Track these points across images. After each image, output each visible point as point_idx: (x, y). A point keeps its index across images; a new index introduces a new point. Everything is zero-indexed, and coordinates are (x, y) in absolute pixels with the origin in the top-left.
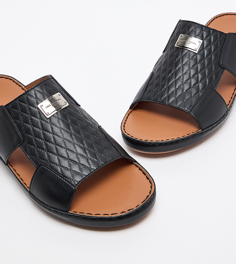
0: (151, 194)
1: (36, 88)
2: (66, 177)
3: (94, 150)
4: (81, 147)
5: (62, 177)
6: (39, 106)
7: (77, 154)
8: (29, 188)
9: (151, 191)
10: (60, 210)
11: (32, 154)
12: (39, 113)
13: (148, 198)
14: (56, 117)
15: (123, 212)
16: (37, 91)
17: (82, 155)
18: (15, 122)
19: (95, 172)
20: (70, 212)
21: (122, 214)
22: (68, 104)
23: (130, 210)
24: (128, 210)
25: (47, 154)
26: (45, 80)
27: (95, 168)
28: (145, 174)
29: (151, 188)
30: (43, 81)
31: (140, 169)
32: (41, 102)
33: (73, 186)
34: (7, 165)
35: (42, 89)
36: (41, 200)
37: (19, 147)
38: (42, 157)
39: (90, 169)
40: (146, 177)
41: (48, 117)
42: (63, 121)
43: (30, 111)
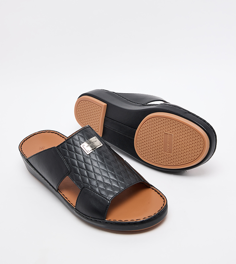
0: (164, 206)
1: (79, 134)
2: (103, 195)
3: (122, 176)
4: (112, 174)
5: (99, 195)
6: (81, 146)
7: (110, 179)
8: (76, 207)
9: (164, 204)
10: (99, 219)
11: (77, 180)
12: (82, 151)
13: (162, 208)
14: (94, 153)
15: (144, 218)
16: (80, 135)
17: (113, 180)
18: (64, 158)
19: (123, 191)
20: (106, 220)
21: (144, 219)
22: (102, 145)
23: (149, 216)
24: (148, 217)
25: (89, 179)
26: (85, 128)
27: (123, 188)
28: (159, 194)
29: (164, 202)
30: (84, 129)
31: (155, 191)
32: (83, 143)
33: (108, 200)
34: (57, 191)
35: (83, 134)
36: (84, 214)
37: (68, 176)
38: (84, 182)
39: (119, 189)
40: (160, 195)
41: (88, 154)
42: (99, 156)
43: (75, 150)
